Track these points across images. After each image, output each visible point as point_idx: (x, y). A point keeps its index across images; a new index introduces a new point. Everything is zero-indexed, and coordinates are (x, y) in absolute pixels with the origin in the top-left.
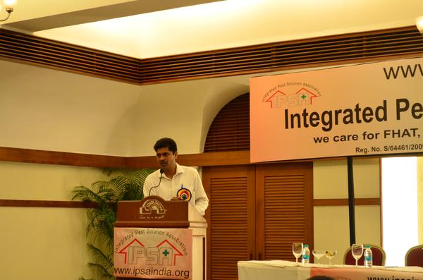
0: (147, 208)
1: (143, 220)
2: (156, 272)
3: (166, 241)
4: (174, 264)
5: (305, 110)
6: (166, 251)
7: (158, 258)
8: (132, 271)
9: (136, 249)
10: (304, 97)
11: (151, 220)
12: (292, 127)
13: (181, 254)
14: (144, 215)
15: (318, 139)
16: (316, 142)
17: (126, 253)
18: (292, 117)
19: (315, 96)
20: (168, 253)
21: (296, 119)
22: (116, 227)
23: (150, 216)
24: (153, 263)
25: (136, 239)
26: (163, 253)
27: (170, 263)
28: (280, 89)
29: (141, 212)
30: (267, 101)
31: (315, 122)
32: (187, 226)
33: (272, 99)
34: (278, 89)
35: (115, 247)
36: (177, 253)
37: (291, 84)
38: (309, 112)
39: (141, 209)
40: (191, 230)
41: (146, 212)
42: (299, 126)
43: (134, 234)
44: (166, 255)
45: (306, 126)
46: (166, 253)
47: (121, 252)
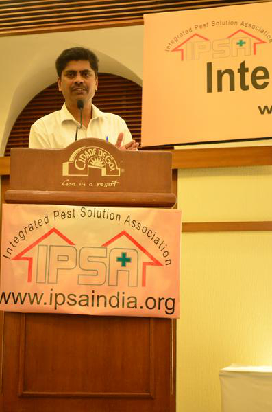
0: (80, 164)
1: (71, 189)
2: (102, 299)
3: (124, 233)
4: (144, 284)
5: (243, 64)
6: (124, 255)
7: (107, 271)
8: (46, 299)
9: (55, 252)
10: (241, 43)
11: (88, 189)
12: (220, 89)
13: (157, 263)
14: (72, 179)
15: (266, 107)
16: (262, 113)
17: (30, 259)
18: (220, 74)
19: (262, 42)
20: (129, 260)
21: (226, 77)
22: (8, 202)
23: (87, 181)
24: (95, 280)
25: (54, 230)
26: (119, 259)
27: (133, 282)
28: (199, 31)
29: (65, 172)
30: (175, 50)
31: (260, 82)
32: (170, 204)
33: (182, 47)
34: (194, 31)
35: (5, 245)
36: (148, 260)
37: (218, 24)
38: (251, 66)
39: (65, 166)
40: (180, 213)
41: (76, 171)
42: (232, 88)
43: (51, 218)
44: (124, 265)
45: (244, 87)
46: (124, 260)
47: (18, 258)
